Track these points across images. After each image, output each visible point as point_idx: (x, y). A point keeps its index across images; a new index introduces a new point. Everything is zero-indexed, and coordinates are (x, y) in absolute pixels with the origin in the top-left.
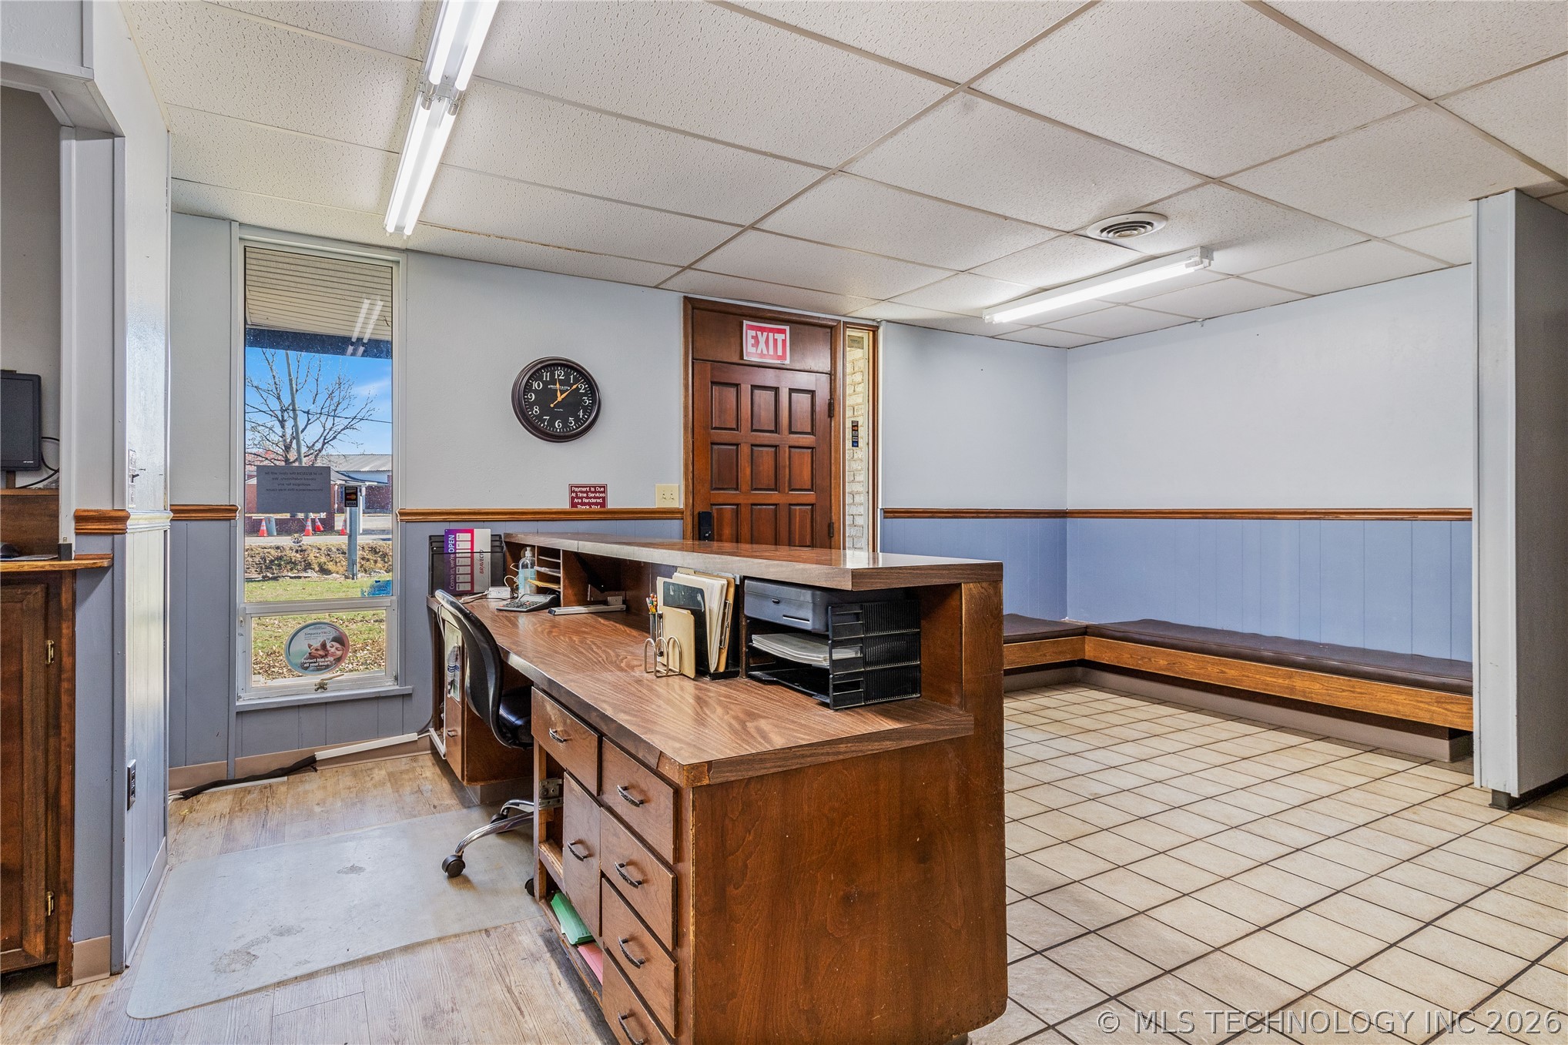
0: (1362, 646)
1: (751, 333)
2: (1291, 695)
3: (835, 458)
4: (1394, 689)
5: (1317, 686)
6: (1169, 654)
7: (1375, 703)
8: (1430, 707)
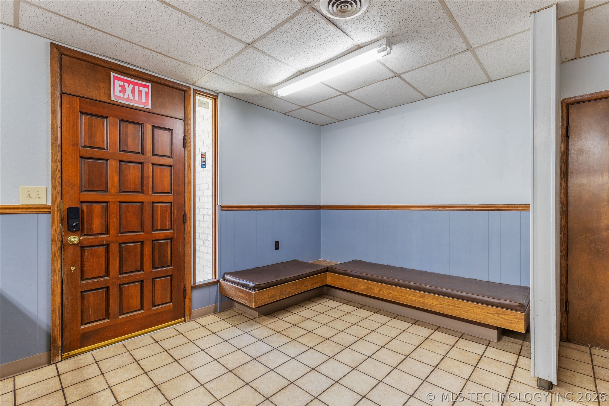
0: (449, 274)
1: (118, 83)
2: (424, 307)
3: (188, 174)
4: (475, 306)
5: (437, 303)
6: (366, 283)
7: (465, 313)
8: (493, 316)
